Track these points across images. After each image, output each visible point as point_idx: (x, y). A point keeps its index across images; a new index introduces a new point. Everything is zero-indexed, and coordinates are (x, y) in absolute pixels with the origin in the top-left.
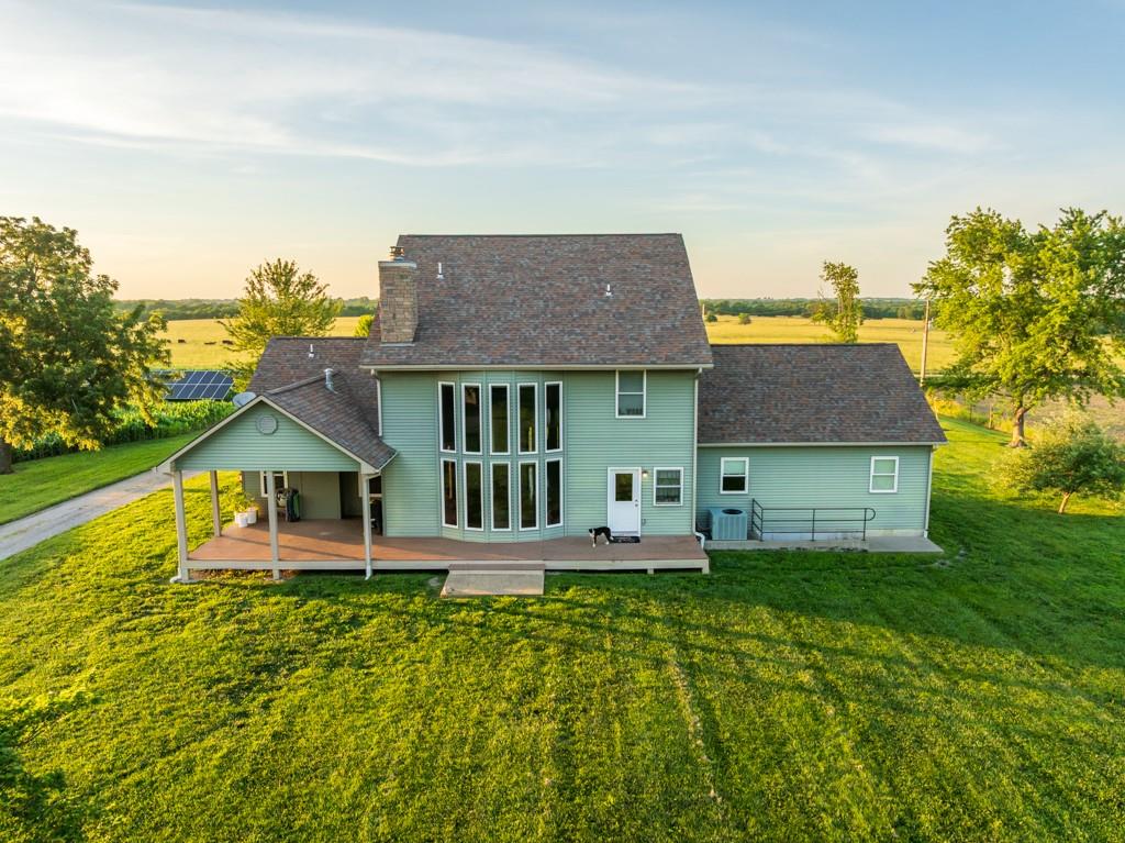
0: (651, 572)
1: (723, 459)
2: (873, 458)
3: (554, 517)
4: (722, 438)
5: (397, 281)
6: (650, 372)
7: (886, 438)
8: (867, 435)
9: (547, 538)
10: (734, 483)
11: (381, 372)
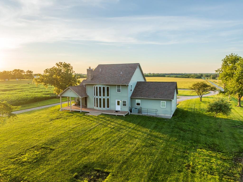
0: (116, 115)
1: (136, 100)
2: (161, 102)
3: (108, 107)
4: (136, 97)
5: (89, 72)
6: (121, 85)
7: (163, 98)
8: (160, 97)
9: (107, 110)
10: (138, 104)
11: (87, 84)
